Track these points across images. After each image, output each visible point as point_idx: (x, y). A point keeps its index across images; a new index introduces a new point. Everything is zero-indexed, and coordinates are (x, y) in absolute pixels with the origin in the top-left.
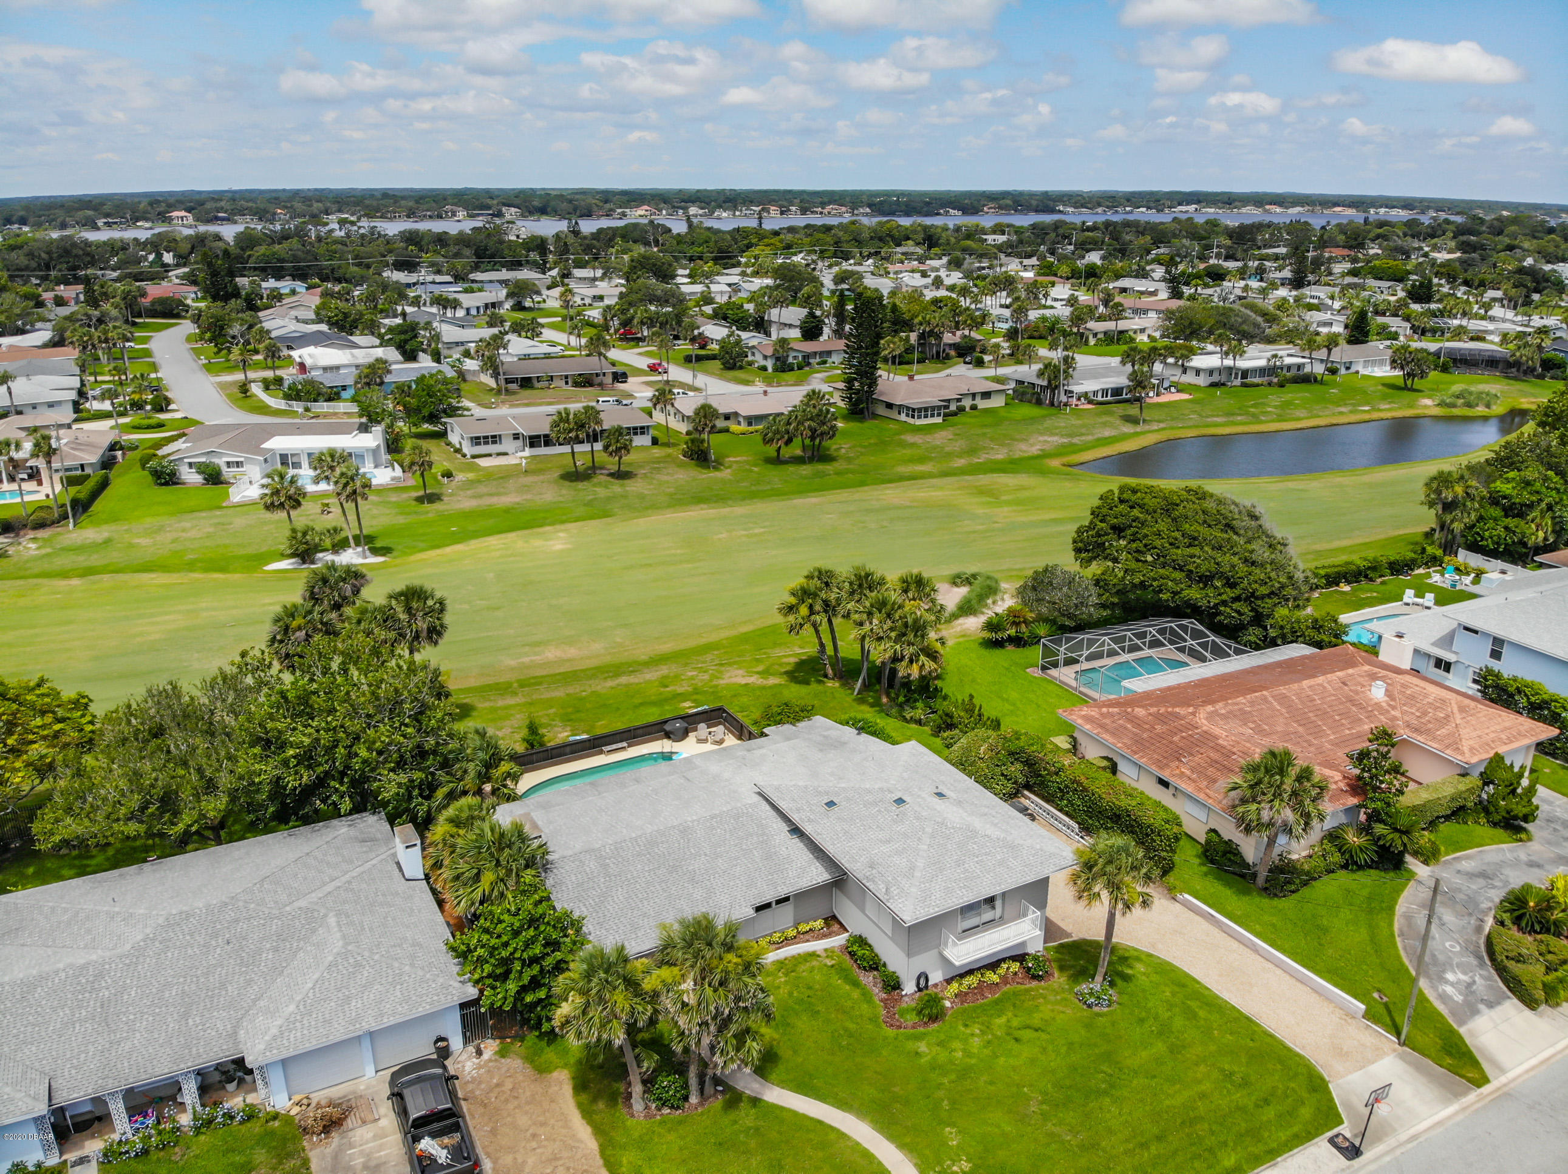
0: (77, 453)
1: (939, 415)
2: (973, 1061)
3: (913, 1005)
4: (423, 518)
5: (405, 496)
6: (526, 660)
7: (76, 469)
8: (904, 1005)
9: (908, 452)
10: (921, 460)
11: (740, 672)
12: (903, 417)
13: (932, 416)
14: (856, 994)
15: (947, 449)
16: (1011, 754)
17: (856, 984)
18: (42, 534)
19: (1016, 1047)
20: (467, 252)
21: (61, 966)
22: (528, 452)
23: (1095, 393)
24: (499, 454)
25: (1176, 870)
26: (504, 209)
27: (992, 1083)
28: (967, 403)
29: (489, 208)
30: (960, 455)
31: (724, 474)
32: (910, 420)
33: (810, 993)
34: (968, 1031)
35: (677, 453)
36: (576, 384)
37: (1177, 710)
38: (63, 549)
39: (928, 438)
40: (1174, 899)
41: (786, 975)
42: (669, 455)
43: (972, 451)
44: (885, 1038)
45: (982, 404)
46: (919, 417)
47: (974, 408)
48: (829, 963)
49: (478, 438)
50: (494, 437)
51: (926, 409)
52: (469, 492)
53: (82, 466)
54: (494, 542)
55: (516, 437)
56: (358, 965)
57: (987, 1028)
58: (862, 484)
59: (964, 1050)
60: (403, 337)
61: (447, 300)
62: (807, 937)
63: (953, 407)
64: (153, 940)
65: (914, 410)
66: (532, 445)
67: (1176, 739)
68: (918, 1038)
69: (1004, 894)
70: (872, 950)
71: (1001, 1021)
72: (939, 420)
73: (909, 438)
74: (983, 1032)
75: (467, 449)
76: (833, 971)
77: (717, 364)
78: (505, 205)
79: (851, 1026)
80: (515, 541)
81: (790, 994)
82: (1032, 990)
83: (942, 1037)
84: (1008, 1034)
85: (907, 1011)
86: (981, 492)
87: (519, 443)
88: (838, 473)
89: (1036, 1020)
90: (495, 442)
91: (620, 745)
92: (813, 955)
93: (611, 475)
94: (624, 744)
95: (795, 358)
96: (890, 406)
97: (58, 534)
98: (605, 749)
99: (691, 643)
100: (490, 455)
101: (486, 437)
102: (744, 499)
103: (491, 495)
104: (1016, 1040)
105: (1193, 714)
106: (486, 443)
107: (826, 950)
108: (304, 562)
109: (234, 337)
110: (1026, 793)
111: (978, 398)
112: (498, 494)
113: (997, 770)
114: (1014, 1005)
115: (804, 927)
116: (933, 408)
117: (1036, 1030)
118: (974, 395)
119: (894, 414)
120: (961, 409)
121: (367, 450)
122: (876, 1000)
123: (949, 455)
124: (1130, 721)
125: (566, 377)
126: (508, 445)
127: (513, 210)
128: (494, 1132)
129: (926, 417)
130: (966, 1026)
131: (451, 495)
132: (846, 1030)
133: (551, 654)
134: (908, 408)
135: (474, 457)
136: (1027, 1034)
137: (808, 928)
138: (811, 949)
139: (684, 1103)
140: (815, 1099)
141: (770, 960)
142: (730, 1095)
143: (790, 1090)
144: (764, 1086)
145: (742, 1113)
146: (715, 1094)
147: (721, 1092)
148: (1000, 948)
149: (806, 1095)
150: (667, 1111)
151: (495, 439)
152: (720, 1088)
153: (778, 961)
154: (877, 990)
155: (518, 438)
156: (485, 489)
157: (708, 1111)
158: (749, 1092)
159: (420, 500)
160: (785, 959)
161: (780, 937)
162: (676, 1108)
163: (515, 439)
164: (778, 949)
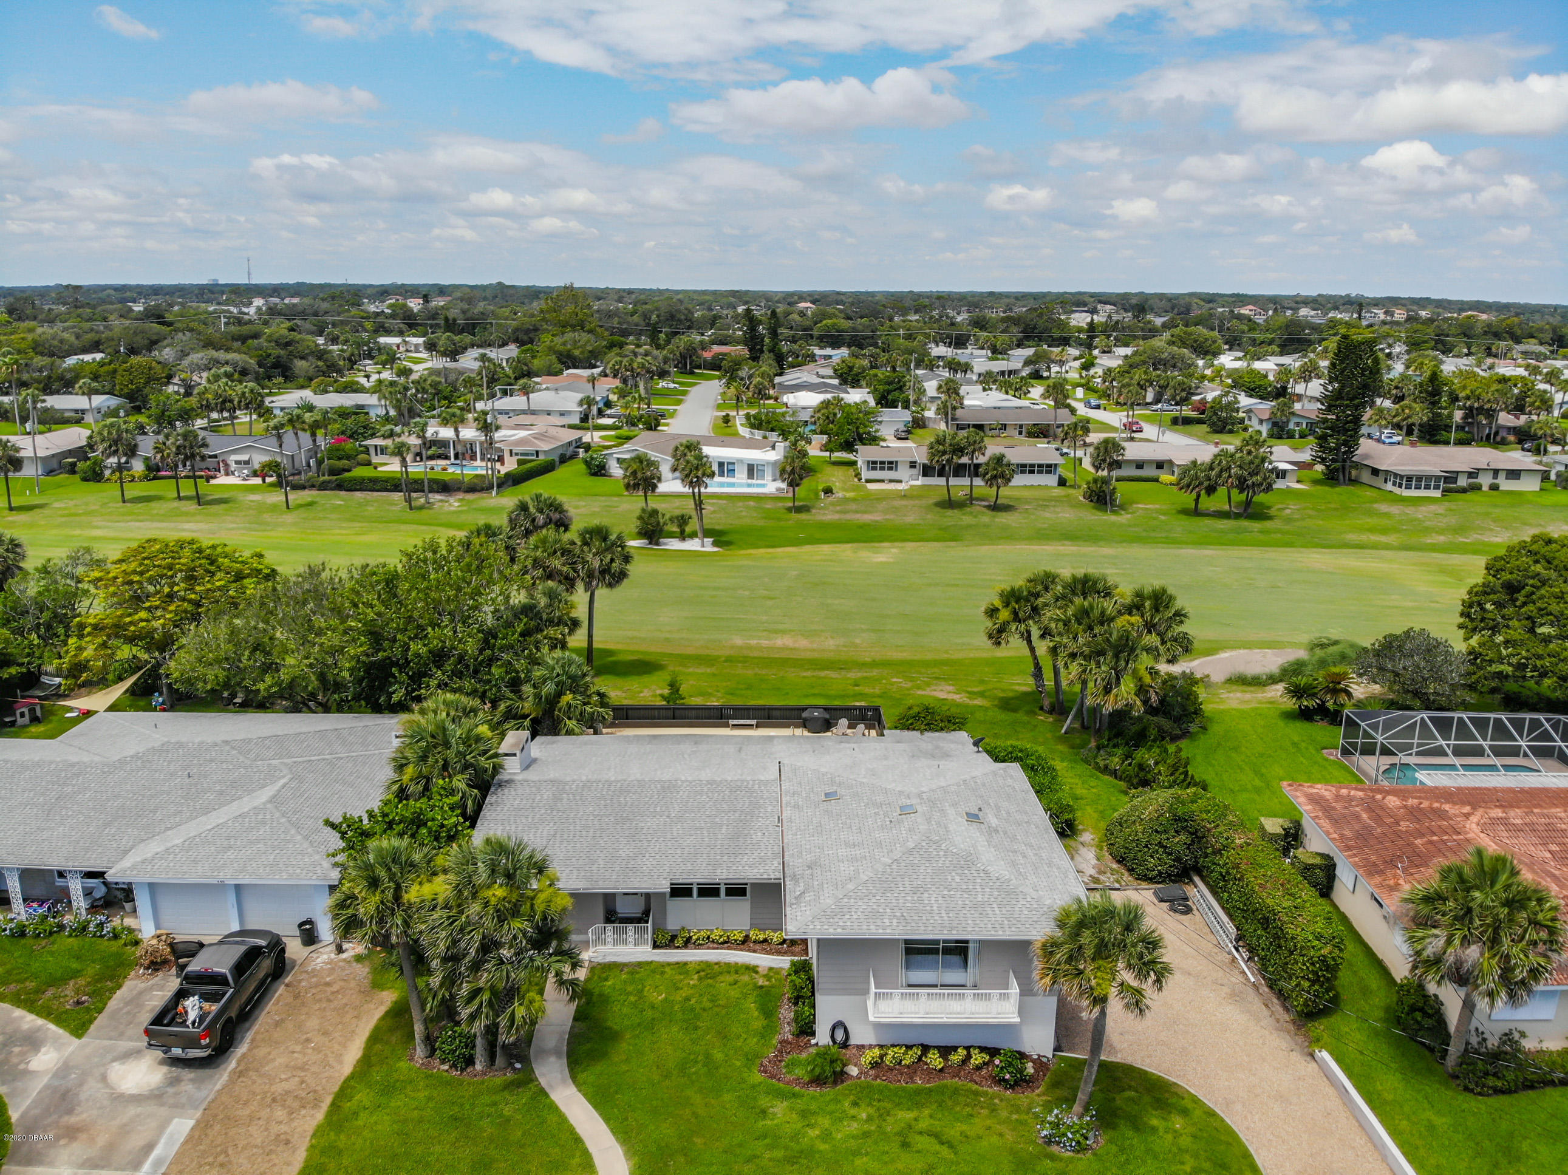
0: (536, 441)
1: (1437, 487)
4: (782, 524)
5: (781, 504)
6: (753, 642)
7: (532, 455)
8: (803, 1056)
9: (1372, 521)
10: (1384, 531)
11: (951, 688)
12: (1389, 486)
13: (1427, 487)
14: (758, 1023)
15: (1428, 524)
16: (1177, 819)
17: (770, 1014)
18: (470, 496)
19: (897, 1152)
20: (1014, 329)
21: (58, 759)
22: (920, 481)
24: (891, 481)
25: (1335, 1020)
26: (1099, 306)
28: (1485, 481)
29: (1085, 305)
30: (1441, 532)
31: (1123, 518)
32: (1396, 490)
33: (708, 1005)
34: (851, 1111)
35: (1078, 495)
36: (1030, 435)
37: (1447, 807)
38: (475, 509)
39: (1410, 510)
40: (1312, 1055)
42: (1068, 496)
43: (1460, 530)
44: (745, 1082)
45: (1506, 485)
46: (1408, 487)
47: (1494, 488)
48: (762, 981)
49: (874, 463)
50: (891, 463)
51: (1419, 478)
52: (838, 508)
53: (537, 452)
54: (826, 549)
55: (913, 464)
56: (263, 823)
57: (883, 1114)
58: (1289, 545)
60: (887, 387)
61: (959, 364)
62: (757, 947)
63: (1462, 482)
64: (140, 758)
65: (1402, 477)
66: (925, 475)
67: (1418, 842)
71: (906, 1115)
72: (1437, 494)
73: (1383, 508)
74: (870, 1119)
75: (864, 474)
76: (758, 992)
77: (1204, 428)
78: (1100, 302)
79: (718, 1056)
80: (846, 552)
82: (985, 1094)
83: (813, 1105)
84: (900, 1134)
85: (801, 1063)
86: (1443, 570)
87: (914, 471)
88: (1261, 532)
89: (954, 1131)
90: (890, 469)
91: (748, 722)
92: (753, 969)
93: (989, 507)
94: (754, 722)
95: (1298, 424)
96: (1375, 472)
97: (483, 498)
98: (731, 722)
99: (929, 656)
100: (883, 481)
101: (882, 463)
102: (1121, 542)
103: (857, 512)
104: (905, 1144)
105: (1467, 816)
106: (882, 469)
107: (771, 969)
108: (650, 543)
109: (742, 379)
110: (1196, 879)
111: (1502, 476)
112: (865, 512)
113: (1157, 838)
114: (941, 1104)
115: (753, 934)
116: (1429, 478)
117: (942, 1143)
118: (1496, 472)
119: (1378, 482)
120: (1477, 488)
121: (768, 463)
122: (777, 1039)
123: (1427, 530)
124: (1369, 810)
125: (1021, 426)
126: (904, 472)
127: (1109, 307)
128: (277, 1024)
129: (1418, 487)
130: (855, 1105)
131: (822, 508)
132: (708, 1056)
133: (780, 641)
134: (1396, 475)
135: (868, 481)
136: (923, 1142)
137: (761, 937)
138: (754, 962)
139: (467, 1065)
140: (600, 1115)
141: (698, 959)
142: (520, 1076)
143: (585, 1095)
144: (564, 1081)
145: (511, 1099)
146: (506, 1068)
147: (514, 1069)
148: (945, 1020)
149: (595, 1107)
150: (446, 1067)
151: (892, 465)
152: (518, 1066)
153: (707, 962)
154: (787, 1030)
155: (915, 467)
156: (853, 506)
157: (483, 1083)
158: (543, 1082)
159: (789, 510)
160: (716, 964)
161: (721, 936)
162: (454, 1066)
163: (911, 467)
164: (714, 948)
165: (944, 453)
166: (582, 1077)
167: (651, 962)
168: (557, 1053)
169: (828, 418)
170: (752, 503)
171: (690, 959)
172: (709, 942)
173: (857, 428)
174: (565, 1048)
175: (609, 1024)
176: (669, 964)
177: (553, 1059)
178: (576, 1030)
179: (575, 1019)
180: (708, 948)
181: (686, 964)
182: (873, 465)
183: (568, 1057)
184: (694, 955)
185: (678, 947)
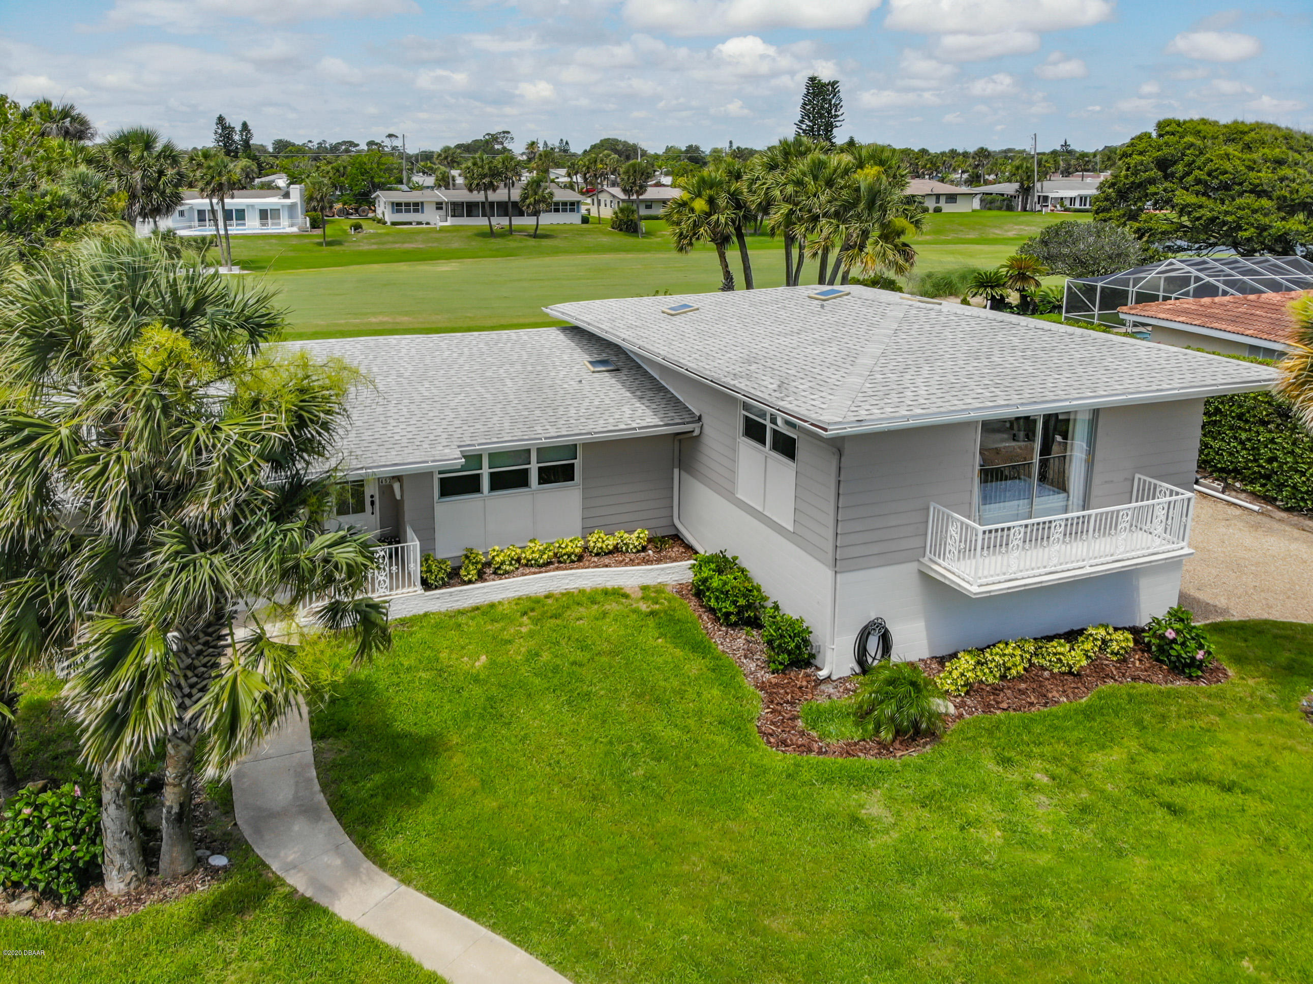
2: (1044, 859)
3: (846, 702)
4: (314, 253)
8: (822, 702)
14: (695, 666)
17: (700, 648)
19: (1175, 829)
22: (452, 221)
23: (1072, 200)
24: (419, 223)
27: (1119, 935)
28: (930, 205)
31: (654, 240)
33: (579, 656)
34: (1014, 776)
35: (607, 228)
41: (536, 621)
42: (597, 228)
44: (760, 771)
45: (947, 208)
47: (938, 210)
48: (644, 607)
49: (399, 204)
50: (416, 204)
52: (373, 241)
55: (439, 205)
57: (1073, 771)
59: (1010, 828)
66: (453, 215)
68: (858, 781)
69: (1096, 413)
70: (747, 579)
71: (1116, 756)
74: (1060, 784)
75: (389, 217)
76: (651, 622)
79: (670, 735)
81: (534, 655)
83: (934, 782)
84: (1142, 793)
85: (830, 714)
87: (443, 212)
89: (1217, 764)
90: (416, 211)
92: (618, 594)
93: (529, 236)
100: (410, 223)
101: (407, 204)
103: (395, 243)
104: (1173, 810)
106: (408, 211)
107: (644, 588)
111: (943, 200)
114: (1139, 724)
115: (600, 540)
117: (1228, 788)
118: (938, 196)
121: (284, 207)
122: (748, 685)
126: (431, 214)
130: (1006, 762)
131: (355, 241)
132: (649, 739)
135: (394, 224)
136: (1201, 797)
137: (611, 542)
138: (610, 584)
139: (84, 887)
140: (493, 927)
141: (511, 594)
142: (235, 881)
143: (427, 890)
144: (352, 869)
145: (233, 948)
146: (190, 873)
147: (214, 872)
148: (1088, 570)
149: (469, 912)
150: (25, 903)
151: (417, 207)
152: (219, 861)
153: (529, 598)
154: (753, 666)
155: (441, 208)
156: (390, 239)
157: (138, 923)
158: (298, 882)
159: (320, 244)
160: (547, 597)
161: (542, 553)
162: (49, 895)
163: (438, 208)
164: (535, 573)
165: (485, 176)
166: (394, 846)
167: (426, 615)
168: (309, 812)
169: (338, 171)
170: (273, 241)
171: (495, 598)
172: (523, 564)
173: (372, 178)
174: (321, 797)
175: (399, 726)
176: (461, 612)
177: (299, 826)
178: (330, 756)
179: (317, 736)
180: (523, 575)
181: (492, 606)
182: (397, 207)
183: (340, 814)
184: (506, 589)
185: (470, 582)
